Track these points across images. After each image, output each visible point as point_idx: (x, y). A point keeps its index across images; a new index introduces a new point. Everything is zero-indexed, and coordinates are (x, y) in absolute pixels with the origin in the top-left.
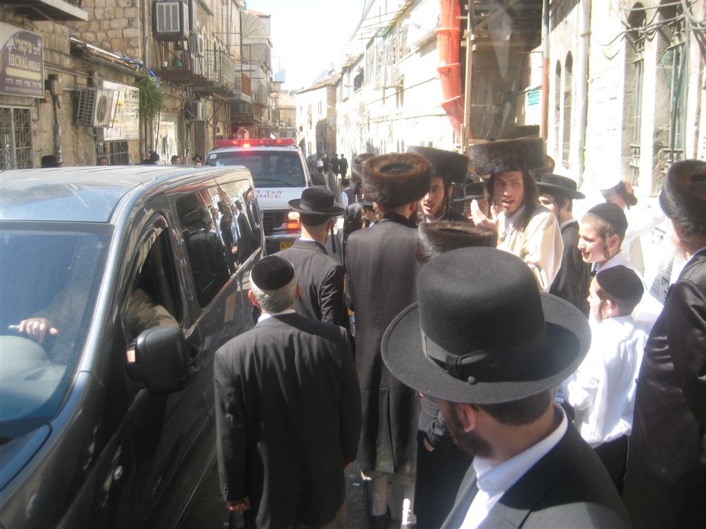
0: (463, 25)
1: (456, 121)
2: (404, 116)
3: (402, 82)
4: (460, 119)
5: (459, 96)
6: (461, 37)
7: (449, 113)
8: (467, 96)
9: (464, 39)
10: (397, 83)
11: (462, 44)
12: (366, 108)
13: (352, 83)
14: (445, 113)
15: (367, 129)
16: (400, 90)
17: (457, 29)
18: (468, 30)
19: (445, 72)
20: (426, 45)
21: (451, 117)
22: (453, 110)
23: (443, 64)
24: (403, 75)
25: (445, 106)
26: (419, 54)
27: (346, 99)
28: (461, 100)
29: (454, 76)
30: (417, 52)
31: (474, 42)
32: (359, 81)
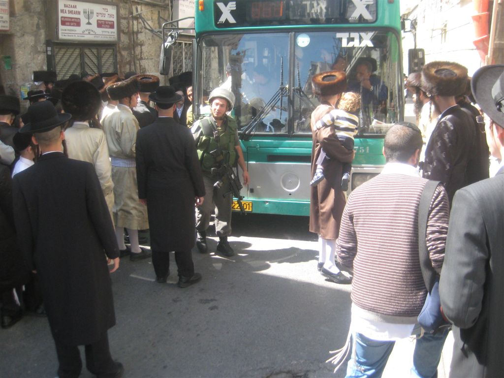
1: (483, 53)
2: (446, 50)
3: (445, 26)
4: (486, 52)
5: (486, 36)
7: (478, 48)
8: (492, 35)
10: (442, 27)
14: (475, 47)
16: (444, 31)
19: (477, 19)
21: (479, 51)
22: (481, 45)
23: (476, 13)
24: (446, 21)
25: (476, 43)
26: (460, 5)
28: (487, 39)
29: (483, 22)
30: (458, 4)
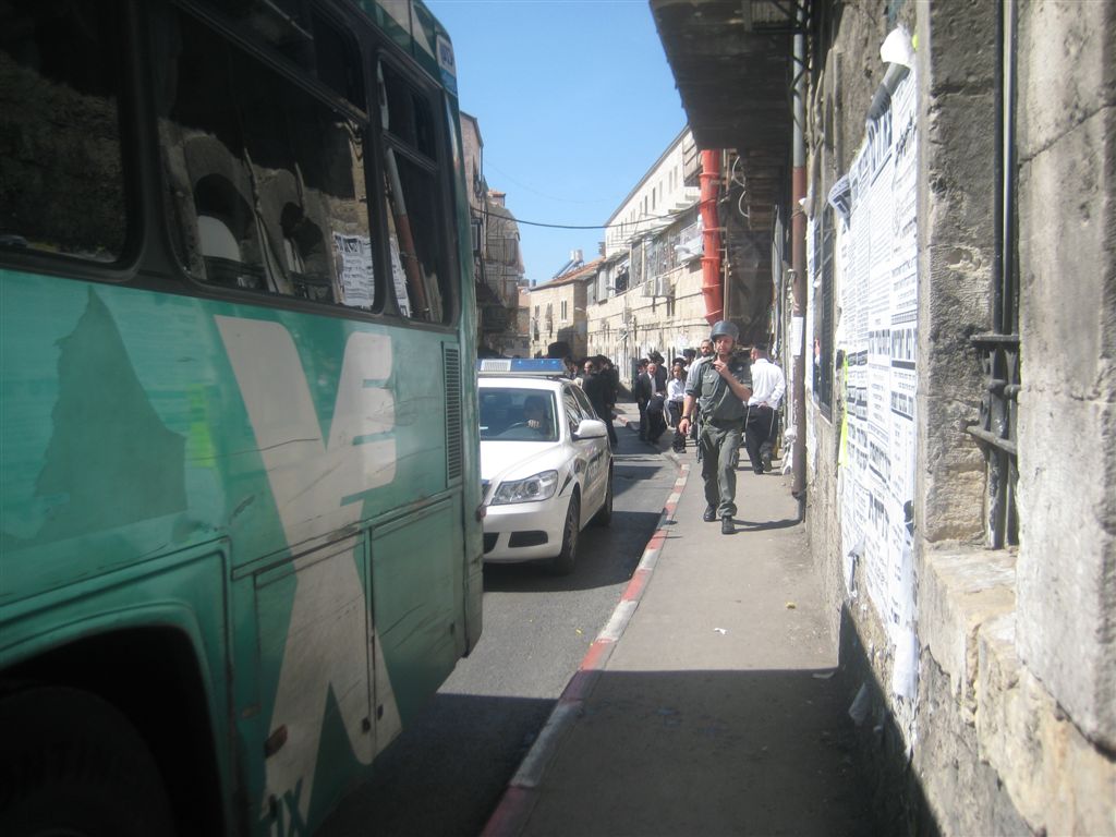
0: (722, 255)
2: (676, 324)
3: (673, 292)
5: (719, 311)
6: (721, 265)
8: (725, 311)
9: (723, 267)
10: (668, 294)
11: (722, 270)
12: (633, 313)
13: (612, 284)
15: (633, 337)
16: (671, 301)
17: (717, 258)
18: (726, 260)
19: (706, 291)
20: (694, 264)
23: (707, 286)
24: (674, 286)
25: (708, 318)
27: (605, 301)
29: (714, 295)
30: (686, 267)
31: (730, 269)
32: (622, 284)
